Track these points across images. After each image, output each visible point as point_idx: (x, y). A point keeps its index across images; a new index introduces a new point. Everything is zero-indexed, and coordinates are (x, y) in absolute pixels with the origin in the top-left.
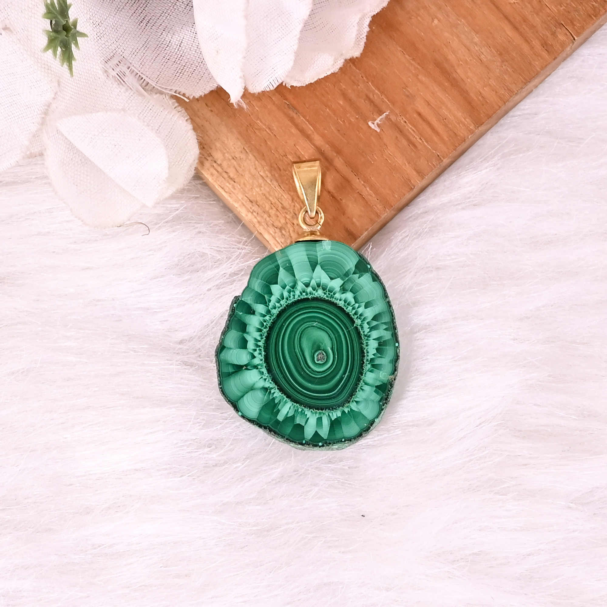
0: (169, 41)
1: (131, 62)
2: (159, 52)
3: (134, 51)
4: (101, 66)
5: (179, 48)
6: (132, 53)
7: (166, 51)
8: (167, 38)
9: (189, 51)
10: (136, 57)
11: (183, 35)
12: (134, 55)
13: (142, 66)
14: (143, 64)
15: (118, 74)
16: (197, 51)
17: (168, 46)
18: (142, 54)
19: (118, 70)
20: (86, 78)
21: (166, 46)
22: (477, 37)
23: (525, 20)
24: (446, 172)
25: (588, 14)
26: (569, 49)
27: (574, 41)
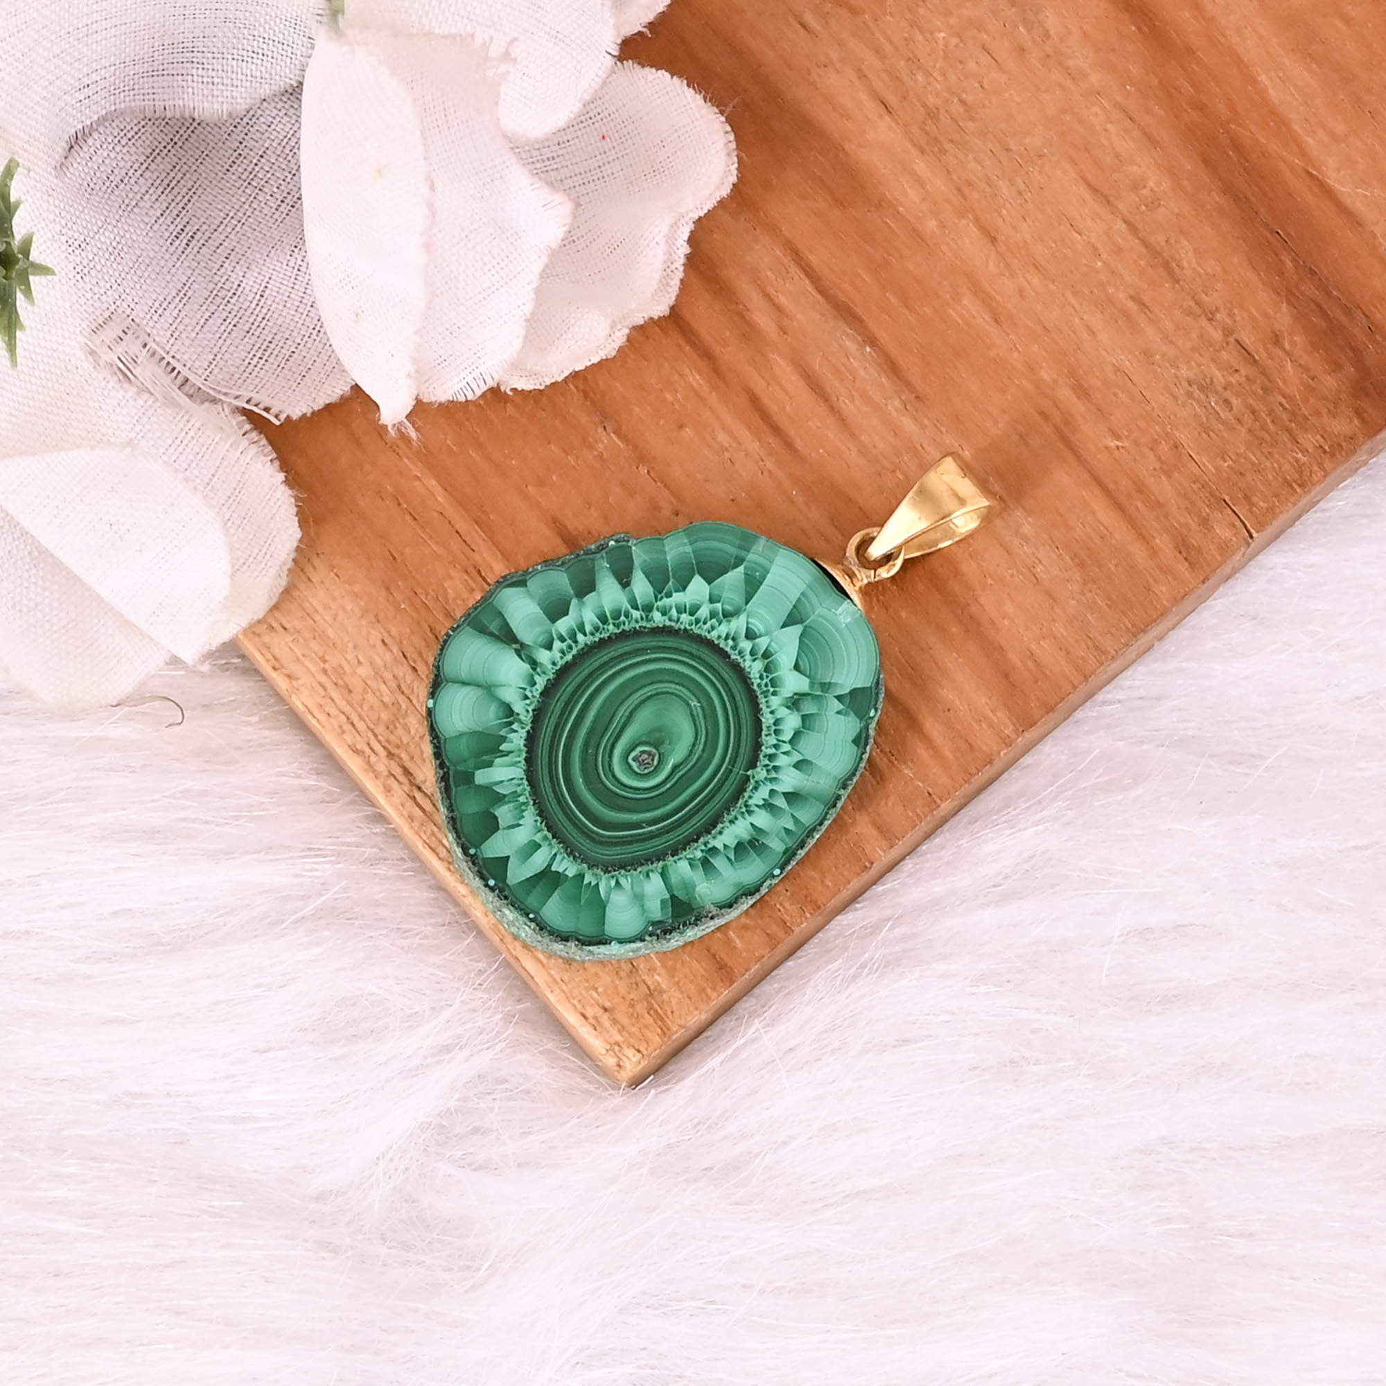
0: (238, 283)
1: (149, 331)
2: (213, 308)
3: (157, 304)
4: (82, 340)
5: (259, 300)
6: (153, 311)
7: (230, 306)
8: (234, 275)
9: (281, 307)
10: (162, 320)
11: (271, 271)
12: (157, 316)
13: (173, 339)
14: (175, 336)
15: (119, 358)
16: (301, 310)
17: (234, 294)
18: (176, 311)
19: (119, 349)
20: (47, 369)
21: (230, 294)
22: (1028, 522)
23: (1140, 488)
24: (946, 827)
25: (1285, 480)
26: (1237, 557)
27: (1250, 541)
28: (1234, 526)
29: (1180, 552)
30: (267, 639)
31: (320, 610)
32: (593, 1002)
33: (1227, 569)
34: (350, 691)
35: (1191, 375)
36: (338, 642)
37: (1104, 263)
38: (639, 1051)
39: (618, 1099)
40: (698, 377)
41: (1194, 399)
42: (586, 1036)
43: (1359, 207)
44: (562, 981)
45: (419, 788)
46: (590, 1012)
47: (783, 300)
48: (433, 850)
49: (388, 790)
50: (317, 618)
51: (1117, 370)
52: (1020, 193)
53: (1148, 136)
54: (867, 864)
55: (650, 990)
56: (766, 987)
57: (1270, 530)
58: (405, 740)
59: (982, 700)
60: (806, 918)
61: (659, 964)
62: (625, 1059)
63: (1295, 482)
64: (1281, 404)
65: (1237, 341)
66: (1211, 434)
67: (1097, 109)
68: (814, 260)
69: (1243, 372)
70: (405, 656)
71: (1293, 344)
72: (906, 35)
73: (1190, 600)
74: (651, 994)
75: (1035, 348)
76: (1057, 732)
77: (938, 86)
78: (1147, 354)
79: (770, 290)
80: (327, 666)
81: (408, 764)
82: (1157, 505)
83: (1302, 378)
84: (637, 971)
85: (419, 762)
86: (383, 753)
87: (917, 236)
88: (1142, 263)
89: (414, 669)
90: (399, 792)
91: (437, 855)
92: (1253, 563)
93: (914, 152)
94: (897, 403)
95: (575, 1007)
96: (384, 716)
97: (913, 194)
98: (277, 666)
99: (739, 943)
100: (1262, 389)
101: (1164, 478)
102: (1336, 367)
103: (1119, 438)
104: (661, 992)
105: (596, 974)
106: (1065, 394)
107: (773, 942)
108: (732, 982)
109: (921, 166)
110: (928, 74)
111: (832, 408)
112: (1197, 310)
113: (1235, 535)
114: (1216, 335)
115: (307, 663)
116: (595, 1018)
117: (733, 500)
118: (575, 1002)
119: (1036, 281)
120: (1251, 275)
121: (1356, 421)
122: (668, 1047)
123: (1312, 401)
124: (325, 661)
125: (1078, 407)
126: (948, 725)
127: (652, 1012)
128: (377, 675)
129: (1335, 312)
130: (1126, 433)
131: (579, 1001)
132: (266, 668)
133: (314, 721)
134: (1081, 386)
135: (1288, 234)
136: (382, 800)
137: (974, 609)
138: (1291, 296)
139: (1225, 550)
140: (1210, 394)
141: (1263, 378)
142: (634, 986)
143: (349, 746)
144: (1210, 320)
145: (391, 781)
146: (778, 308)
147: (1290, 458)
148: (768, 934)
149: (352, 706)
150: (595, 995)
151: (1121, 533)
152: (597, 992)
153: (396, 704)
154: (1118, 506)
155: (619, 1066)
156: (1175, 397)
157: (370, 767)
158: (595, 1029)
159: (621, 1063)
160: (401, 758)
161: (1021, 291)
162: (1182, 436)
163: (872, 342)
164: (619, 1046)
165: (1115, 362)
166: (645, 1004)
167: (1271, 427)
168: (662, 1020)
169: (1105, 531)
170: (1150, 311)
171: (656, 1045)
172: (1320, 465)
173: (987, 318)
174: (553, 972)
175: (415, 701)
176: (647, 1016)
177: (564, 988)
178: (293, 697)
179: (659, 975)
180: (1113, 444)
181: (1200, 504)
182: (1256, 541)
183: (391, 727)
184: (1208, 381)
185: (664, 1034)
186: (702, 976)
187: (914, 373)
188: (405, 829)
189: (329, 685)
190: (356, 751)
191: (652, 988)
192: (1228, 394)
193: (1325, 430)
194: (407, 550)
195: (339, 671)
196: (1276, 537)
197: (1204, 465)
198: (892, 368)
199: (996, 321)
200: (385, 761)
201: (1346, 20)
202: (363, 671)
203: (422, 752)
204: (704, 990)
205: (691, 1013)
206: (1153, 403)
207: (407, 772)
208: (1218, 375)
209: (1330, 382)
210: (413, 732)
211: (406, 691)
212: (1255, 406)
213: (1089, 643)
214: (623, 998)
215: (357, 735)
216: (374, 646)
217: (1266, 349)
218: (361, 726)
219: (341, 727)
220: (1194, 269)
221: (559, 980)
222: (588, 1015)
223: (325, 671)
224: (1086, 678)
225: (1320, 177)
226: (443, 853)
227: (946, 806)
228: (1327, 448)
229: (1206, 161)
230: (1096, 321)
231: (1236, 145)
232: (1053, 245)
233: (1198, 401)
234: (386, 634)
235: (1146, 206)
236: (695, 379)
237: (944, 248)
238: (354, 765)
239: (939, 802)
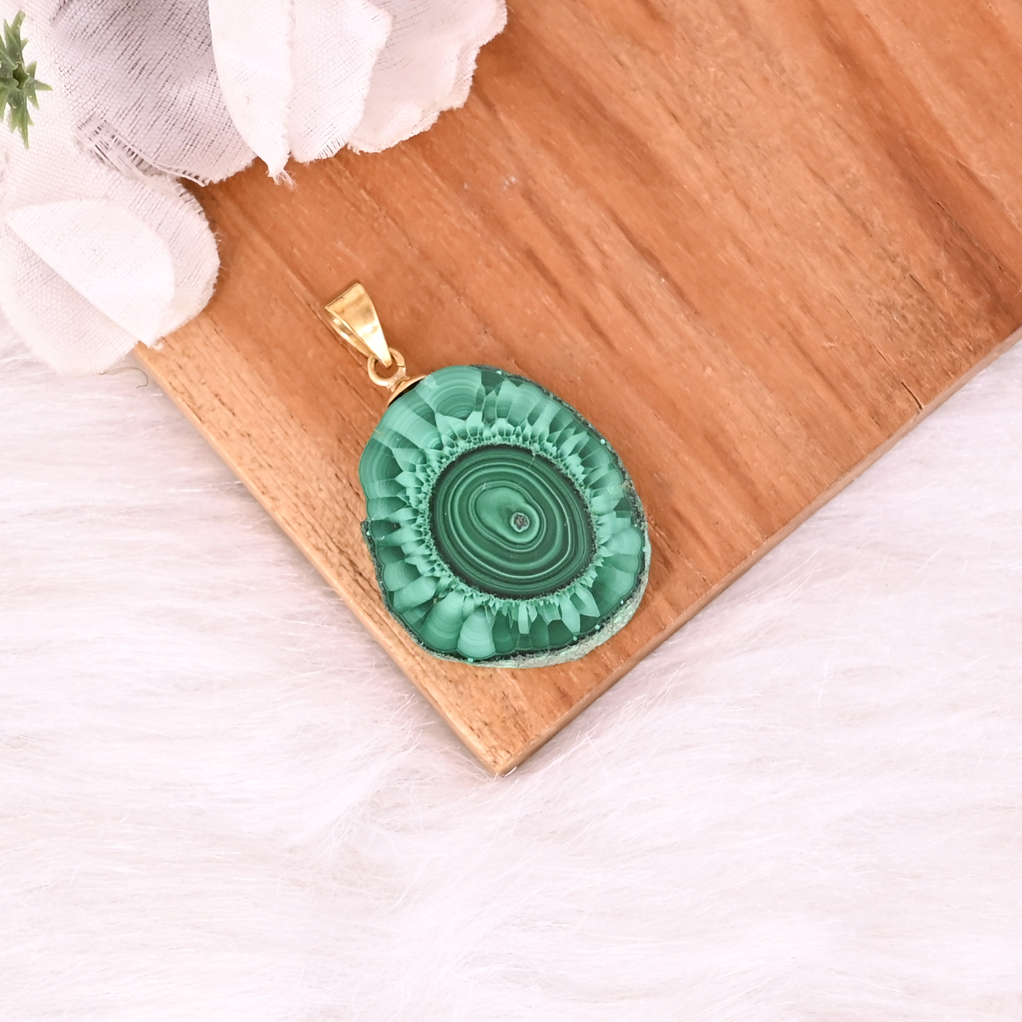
0: (174, 96)
1: (116, 128)
2: (158, 114)
3: (121, 111)
4: (72, 134)
5: (189, 108)
6: (118, 116)
7: (170, 112)
10: (125, 121)
12: (121, 119)
13: (133, 134)
14: (134, 131)
15: (96, 146)
16: (217, 112)
17: (173, 104)
18: (134, 116)
19: (96, 140)
20: (49, 152)
21: (170, 105)
22: (771, 398)
23: (846, 375)
24: (715, 602)
25: (944, 369)
26: (911, 421)
27: (920, 410)
28: (910, 401)
29: (873, 418)
30: (258, 473)
31: (294, 453)
32: (477, 719)
33: (903, 429)
34: (314, 509)
35: (879, 298)
36: (306, 476)
37: (822, 223)
38: (508, 752)
39: (493, 783)
40: (548, 298)
41: (882, 315)
42: (472, 741)
43: (993, 186)
44: (457, 704)
45: (361, 574)
46: (475, 726)
47: (606, 247)
48: (370, 616)
49: (339, 575)
50: (292, 459)
51: (831, 295)
52: (765, 176)
53: (851, 138)
54: (663, 627)
55: (515, 710)
56: (595, 709)
57: (933, 403)
58: (351, 542)
59: (740, 517)
60: (621, 663)
61: (522, 693)
62: (499, 757)
63: (950, 370)
64: (940, 319)
65: (911, 276)
66: (894, 339)
67: (816, 120)
68: (627, 220)
69: (915, 297)
70: (351, 485)
71: (948, 278)
72: (688, 70)
73: (879, 450)
74: (517, 714)
75: (775, 280)
76: (789, 539)
77: (710, 103)
78: (850, 284)
79: (597, 240)
80: (299, 492)
81: (353, 558)
82: (857, 386)
83: (954, 302)
84: (507, 698)
85: (360, 556)
86: (336, 550)
87: (696, 204)
88: (847, 223)
89: (358, 494)
90: (347, 577)
91: (373, 619)
92: (921, 425)
93: (694, 148)
94: (683, 317)
95: (465, 722)
96: (337, 525)
97: (693, 176)
98: (265, 491)
99: (575, 680)
100: (928, 308)
101: (862, 369)
102: (977, 293)
103: (831, 341)
104: (523, 712)
105: (480, 700)
106: (795, 310)
107: (598, 678)
108: (571, 706)
109: (698, 158)
110: (703, 96)
111: (640, 321)
112: (884, 255)
113: (910, 407)
114: (897, 272)
115: (285, 489)
116: (479, 730)
117: (572, 381)
118: (466, 719)
119: (776, 235)
120: (920, 232)
121: (991, 330)
122: (527, 750)
123: (961, 317)
124: (297, 488)
125: (805, 321)
126: (717, 534)
127: (517, 726)
128: (333, 498)
129: (976, 256)
130: (836, 337)
131: (468, 718)
132: (257, 492)
133: (289, 529)
134: (806, 306)
135: (946, 205)
136: (335, 581)
137: (734, 455)
138: (947, 245)
139: (903, 417)
140: (892, 311)
141: (928, 301)
142: (505, 708)
143: (314, 546)
144: (893, 262)
145: (342, 570)
146: (603, 253)
147: (947, 355)
148: (595, 674)
149: (315, 519)
150: (479, 714)
151: (833, 405)
152: (480, 712)
153: (345, 517)
154: (831, 386)
155: (495, 762)
156: (869, 314)
157: (328, 560)
158: (479, 737)
159: (496, 761)
160: (348, 554)
161: (766, 243)
162: (874, 340)
163: (666, 275)
164: (495, 748)
165: (828, 289)
166: (512, 719)
167: (934, 334)
168: (524, 731)
169: (822, 403)
170: (852, 255)
171: (520, 748)
172: (967, 360)
173: (743, 259)
174: (450, 699)
175: (358, 516)
176: (514, 728)
177: (458, 709)
178: (276, 512)
179: (522, 701)
180: (827, 344)
181: (886, 385)
182: (924, 411)
183: (342, 533)
184: (891, 303)
185: (526, 741)
186: (551, 702)
187: (694, 297)
188: (351, 602)
189: (300, 505)
190: (318, 549)
191: (517, 709)
192: (905, 312)
193: (970, 336)
194: (353, 414)
195: (307, 495)
196: (936, 408)
197: (889, 358)
198: (679, 293)
199: (749, 262)
200: (338, 556)
201: (984, 61)
202: (323, 495)
203: (362, 550)
204: (552, 711)
205: (544, 726)
206: (854, 317)
207: (352, 563)
208: (899, 300)
209: (973, 304)
210: (356, 537)
211: (352, 509)
212: (923, 319)
213: (812, 478)
214: (498, 716)
215: (319, 538)
216: (330, 479)
217: (930, 282)
218: (321, 532)
219: (308, 533)
220: (882, 228)
221: (454, 704)
222: (474, 728)
223: (297, 495)
224: (810, 502)
225: (966, 166)
226: (377, 618)
227: (715, 588)
228: (971, 348)
229: (890, 155)
230: (816, 261)
231: (911, 145)
232: (787, 211)
233: (885, 316)
234: (338, 470)
235: (850, 185)
236: (547, 300)
237: (714, 213)
238: (317, 559)
239: (711, 585)
